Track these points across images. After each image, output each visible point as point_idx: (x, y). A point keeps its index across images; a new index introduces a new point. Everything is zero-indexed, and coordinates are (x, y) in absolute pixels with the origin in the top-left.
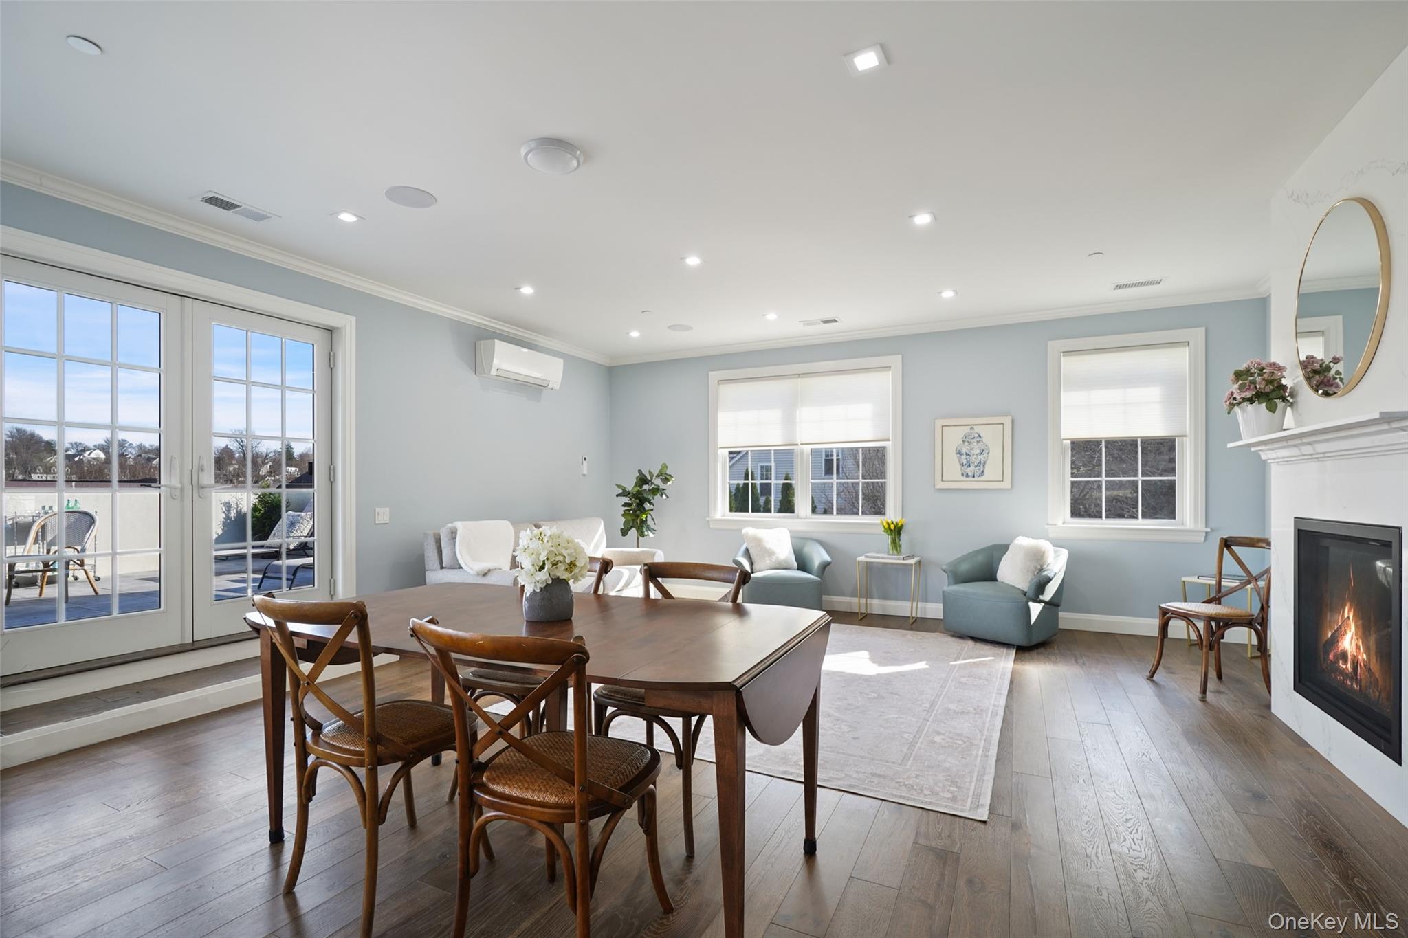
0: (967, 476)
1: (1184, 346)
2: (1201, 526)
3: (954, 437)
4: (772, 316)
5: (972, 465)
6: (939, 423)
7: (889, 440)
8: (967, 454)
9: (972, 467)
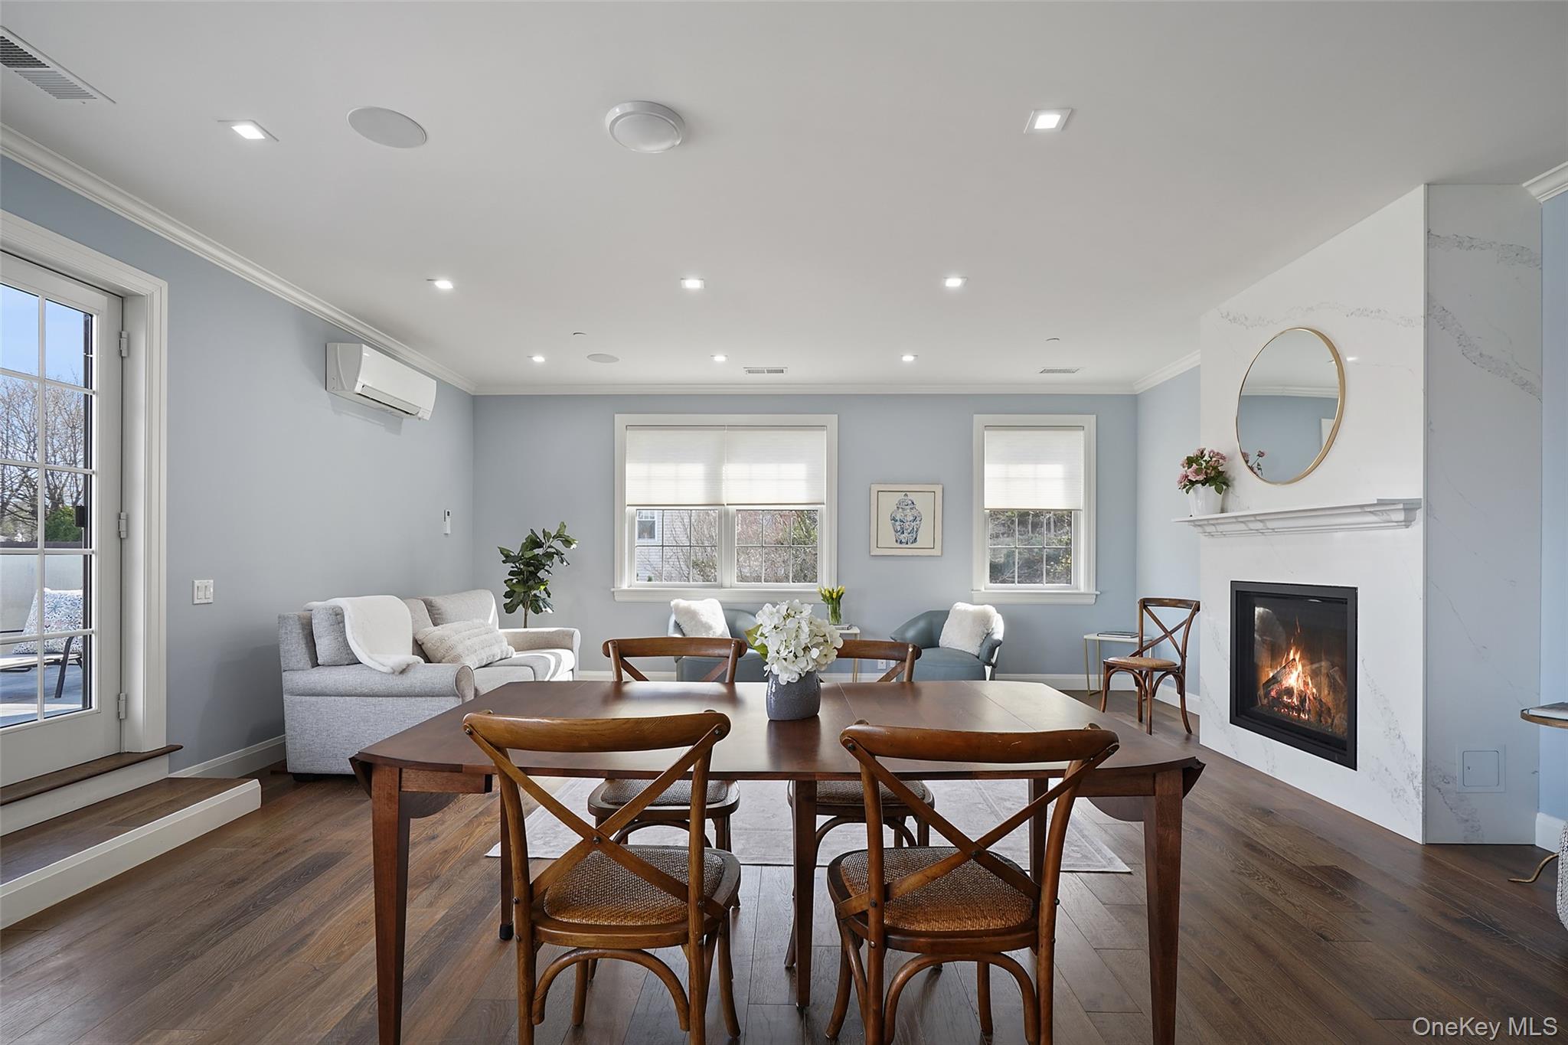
0: (901, 542)
1: (1079, 430)
2: (1093, 590)
3: (889, 503)
4: (720, 358)
5: (906, 531)
6: (875, 488)
7: (824, 504)
8: (901, 521)
9: (906, 534)
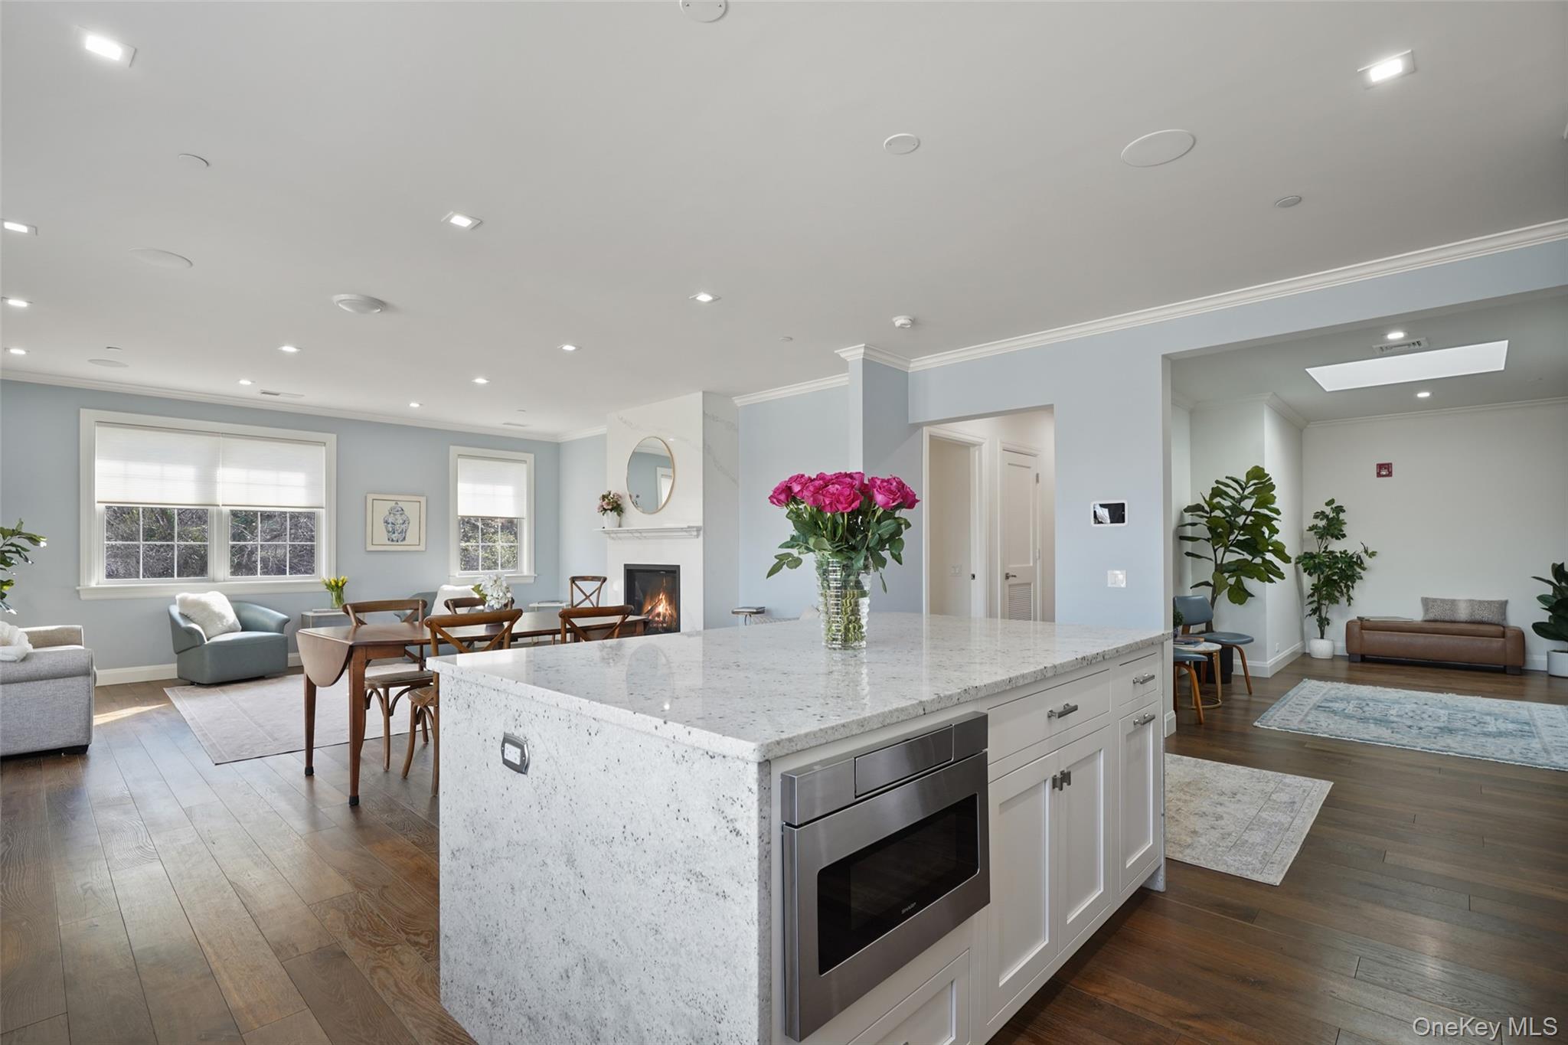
0: (392, 540)
1: (523, 463)
2: (533, 574)
3: (382, 509)
4: (245, 382)
5: (396, 531)
6: (370, 497)
7: (322, 508)
8: (393, 524)
9: (396, 534)
